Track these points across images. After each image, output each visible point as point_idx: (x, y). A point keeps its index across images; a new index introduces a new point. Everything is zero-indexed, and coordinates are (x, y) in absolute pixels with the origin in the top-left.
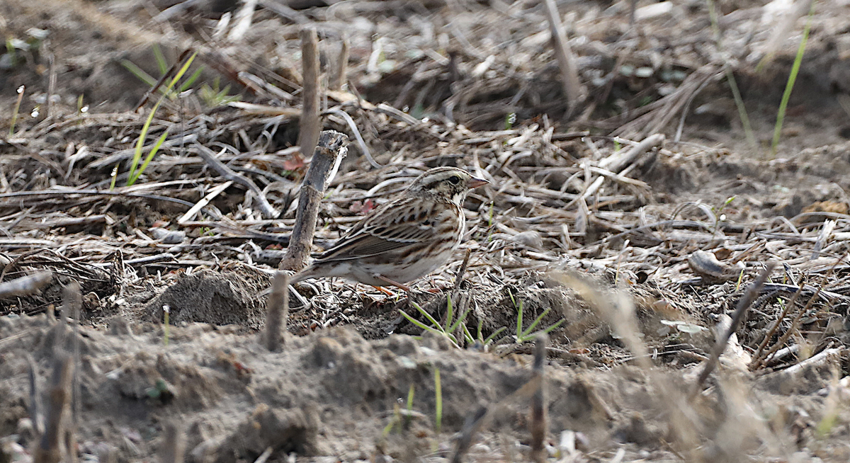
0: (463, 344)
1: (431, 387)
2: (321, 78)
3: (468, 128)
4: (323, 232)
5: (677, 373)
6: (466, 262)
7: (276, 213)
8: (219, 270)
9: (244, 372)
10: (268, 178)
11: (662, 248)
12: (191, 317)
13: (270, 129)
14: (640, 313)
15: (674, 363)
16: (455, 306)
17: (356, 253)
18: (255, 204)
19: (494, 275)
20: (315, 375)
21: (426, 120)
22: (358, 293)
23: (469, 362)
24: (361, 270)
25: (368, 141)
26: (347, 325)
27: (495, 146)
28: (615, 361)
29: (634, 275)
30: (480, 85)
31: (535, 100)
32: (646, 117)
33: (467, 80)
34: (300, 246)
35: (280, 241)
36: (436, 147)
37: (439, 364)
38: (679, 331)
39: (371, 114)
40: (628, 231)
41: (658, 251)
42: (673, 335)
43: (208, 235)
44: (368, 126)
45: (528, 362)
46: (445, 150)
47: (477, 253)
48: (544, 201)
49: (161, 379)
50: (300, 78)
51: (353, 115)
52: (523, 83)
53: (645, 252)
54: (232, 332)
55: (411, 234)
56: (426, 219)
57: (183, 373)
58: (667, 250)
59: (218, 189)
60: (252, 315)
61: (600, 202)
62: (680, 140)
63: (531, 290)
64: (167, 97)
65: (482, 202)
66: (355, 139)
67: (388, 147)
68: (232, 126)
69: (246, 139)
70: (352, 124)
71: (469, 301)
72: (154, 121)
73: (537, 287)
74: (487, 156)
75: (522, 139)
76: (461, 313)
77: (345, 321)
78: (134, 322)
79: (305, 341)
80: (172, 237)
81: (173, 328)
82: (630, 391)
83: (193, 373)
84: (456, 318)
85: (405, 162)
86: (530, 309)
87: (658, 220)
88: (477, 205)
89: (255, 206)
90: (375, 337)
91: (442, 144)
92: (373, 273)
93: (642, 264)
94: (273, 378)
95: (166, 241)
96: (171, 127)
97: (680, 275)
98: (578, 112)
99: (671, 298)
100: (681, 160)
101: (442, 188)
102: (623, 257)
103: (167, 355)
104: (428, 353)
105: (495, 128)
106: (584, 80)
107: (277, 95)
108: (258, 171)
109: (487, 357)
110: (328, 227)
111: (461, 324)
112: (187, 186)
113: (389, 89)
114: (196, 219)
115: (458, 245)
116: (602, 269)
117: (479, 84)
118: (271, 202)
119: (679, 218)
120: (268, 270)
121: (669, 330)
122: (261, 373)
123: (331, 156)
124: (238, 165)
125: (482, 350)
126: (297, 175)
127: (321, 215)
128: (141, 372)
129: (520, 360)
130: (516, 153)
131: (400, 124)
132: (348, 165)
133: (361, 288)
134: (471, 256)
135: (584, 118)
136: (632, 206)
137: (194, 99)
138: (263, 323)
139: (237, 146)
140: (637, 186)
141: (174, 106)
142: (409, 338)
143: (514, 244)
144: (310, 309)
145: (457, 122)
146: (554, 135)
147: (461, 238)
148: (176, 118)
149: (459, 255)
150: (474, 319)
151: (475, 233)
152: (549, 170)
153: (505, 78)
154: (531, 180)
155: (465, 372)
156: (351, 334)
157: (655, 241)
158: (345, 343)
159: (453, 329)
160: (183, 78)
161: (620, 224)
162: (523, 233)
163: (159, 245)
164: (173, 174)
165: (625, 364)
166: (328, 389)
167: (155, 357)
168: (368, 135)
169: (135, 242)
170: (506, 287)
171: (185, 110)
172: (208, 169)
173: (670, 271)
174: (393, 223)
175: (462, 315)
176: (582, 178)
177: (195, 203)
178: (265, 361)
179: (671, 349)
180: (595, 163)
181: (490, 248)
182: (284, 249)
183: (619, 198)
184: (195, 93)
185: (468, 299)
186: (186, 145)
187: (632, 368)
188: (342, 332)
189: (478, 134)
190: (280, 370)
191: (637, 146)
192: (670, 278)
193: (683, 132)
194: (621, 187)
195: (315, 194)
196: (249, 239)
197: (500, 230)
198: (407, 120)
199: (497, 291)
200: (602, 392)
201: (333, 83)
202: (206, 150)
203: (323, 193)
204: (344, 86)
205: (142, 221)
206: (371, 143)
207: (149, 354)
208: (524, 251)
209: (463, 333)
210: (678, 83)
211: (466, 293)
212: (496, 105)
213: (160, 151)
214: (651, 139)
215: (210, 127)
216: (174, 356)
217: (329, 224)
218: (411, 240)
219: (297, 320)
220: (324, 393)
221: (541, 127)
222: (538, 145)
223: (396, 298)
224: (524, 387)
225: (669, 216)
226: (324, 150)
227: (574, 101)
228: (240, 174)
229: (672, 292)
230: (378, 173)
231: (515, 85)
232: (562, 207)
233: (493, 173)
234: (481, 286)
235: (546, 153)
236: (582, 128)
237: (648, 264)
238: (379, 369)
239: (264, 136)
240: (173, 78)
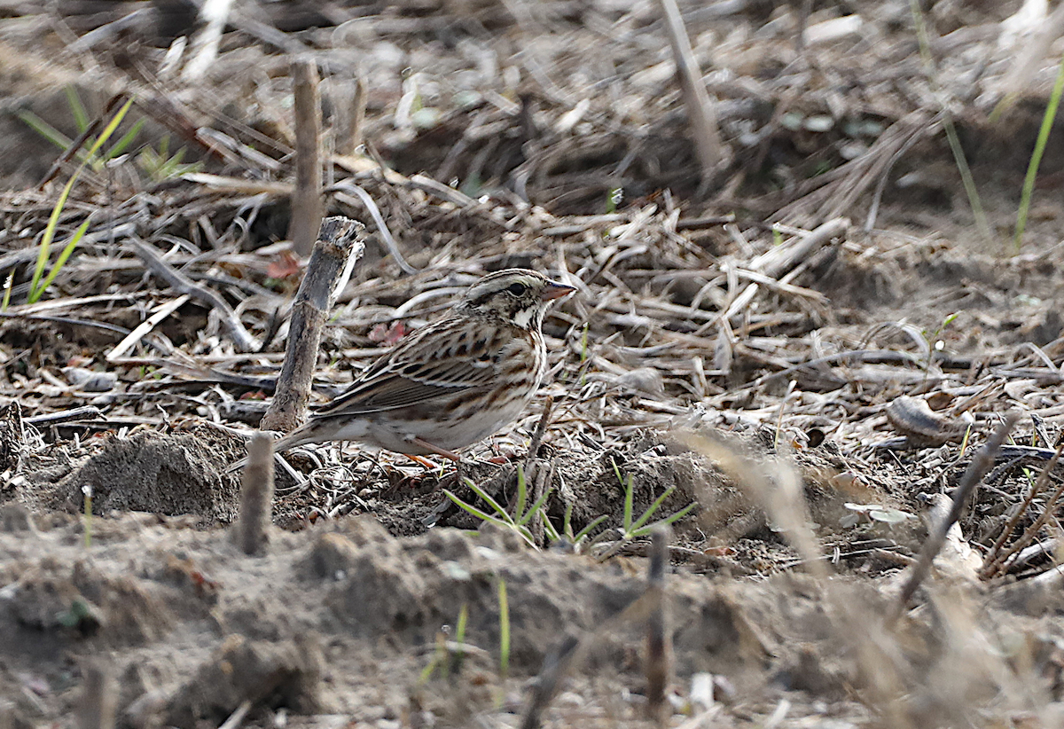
0: (542, 542)
1: (492, 608)
2: (324, 135)
3: (549, 212)
4: (328, 372)
5: (869, 584)
6: (546, 416)
7: (256, 344)
8: (169, 431)
9: (206, 588)
10: (243, 291)
11: (847, 392)
12: (126, 503)
13: (246, 215)
14: (811, 492)
15: (865, 568)
16: (530, 484)
17: (375, 403)
18: (224, 330)
19: (589, 435)
20: (315, 591)
21: (484, 200)
22: (382, 464)
23: (553, 571)
24: (385, 429)
25: (396, 232)
26: (365, 515)
27: (590, 238)
28: (775, 566)
29: (803, 434)
30: (568, 145)
31: (652, 168)
32: (822, 193)
33: (547, 139)
34: (292, 393)
35: (263, 386)
36: (501, 240)
37: (505, 573)
38: (872, 519)
39: (402, 192)
40: (793, 367)
41: (840, 397)
42: (863, 526)
43: (152, 378)
44: (397, 210)
45: (640, 569)
46: (514, 245)
47: (564, 403)
48: (667, 323)
49: (80, 598)
50: (291, 136)
51: (374, 192)
52: (632, 142)
53: (821, 399)
54: (188, 525)
55: (460, 374)
56: (484, 352)
57: (114, 588)
58: (853, 396)
59: (167, 308)
60: (219, 500)
61: (752, 323)
62: (875, 227)
63: (646, 458)
64: (89, 167)
65: (570, 325)
66: (377, 229)
67: (427, 242)
68: (188, 211)
69: (210, 230)
70: (372, 207)
71: (551, 476)
72: (69, 204)
73: (654, 454)
74: (578, 254)
75: (631, 228)
76: (539, 494)
77: (362, 508)
78: (38, 511)
79: (299, 539)
80: (97, 382)
81: (98, 520)
82: (797, 612)
83: (128, 589)
84: (532, 502)
85: (454, 264)
86: (644, 487)
87: (840, 350)
88: (563, 330)
89: (223, 333)
90: (408, 533)
91: (509, 237)
92: (404, 434)
93: (816, 417)
94: (251, 596)
95: (88, 389)
96: (95, 213)
97: (874, 435)
98: (718, 186)
99: (860, 469)
100: (874, 258)
101: (497, 302)
102: (786, 407)
103: (88, 560)
104: (488, 557)
105: (590, 211)
106: (727, 136)
107: (257, 164)
108: (228, 280)
109: (579, 561)
110: (336, 364)
111: (540, 511)
112: (119, 303)
113: (429, 152)
114: (133, 355)
115: (535, 391)
116: (755, 426)
117: (566, 143)
118: (248, 326)
119: (872, 346)
120: (244, 430)
121: (857, 518)
122: (233, 589)
123: (339, 256)
124: (197, 271)
125: (571, 551)
126: (288, 286)
127: (325, 346)
128: (49, 587)
129: (629, 566)
130: (622, 249)
131: (446, 207)
132: (366, 269)
133: (385, 457)
134: (553, 407)
135: (726, 195)
136: (799, 329)
137: (130, 169)
138: (235, 511)
139: (196, 241)
140: (807, 298)
141: (100, 180)
142: (459, 533)
143: (620, 388)
144: (307, 490)
145: (533, 202)
146: (681, 222)
147: (539, 380)
148: (102, 199)
149: (537, 405)
150: (559, 503)
151: (560, 372)
152: (673, 275)
153: (606, 134)
154: (646, 291)
155: (545, 585)
156: (370, 527)
157: (835, 382)
158: (361, 543)
159: (527, 517)
160: (113, 139)
161: (783, 356)
162: (633, 372)
163: (76, 394)
164: (98, 284)
165: (790, 571)
166: (335, 612)
167: (71, 565)
168: (397, 223)
169: (41, 389)
170: (607, 454)
171: (116, 186)
172: (151, 277)
173: (859, 428)
174: (433, 358)
175: (541, 497)
176: (725, 287)
177: (132, 329)
178: (239, 569)
179: (861, 547)
180: (743, 263)
181: (583, 395)
182: (268, 399)
183: (781, 316)
184: (132, 160)
185: (549, 472)
186: (118, 240)
187: (800, 577)
188: (355, 525)
189: (564, 220)
190: (261, 584)
191: (808, 236)
192: (860, 438)
193: (878, 214)
194: (784, 300)
195: (314, 314)
196: (214, 384)
197: (599, 367)
198: (456, 200)
199: (594, 460)
200: (754, 614)
201: (342, 143)
202: (147, 247)
203: (327, 312)
204: (359, 148)
205: (51, 357)
206: (401, 235)
207: (61, 560)
208: (635, 400)
209: (542, 525)
210: (870, 140)
211: (547, 464)
212: (591, 176)
213: (78, 250)
214: (830, 225)
215: (154, 212)
216: (100, 564)
217: (338, 359)
218: (460, 384)
219: (289, 507)
220: (330, 618)
221: (661, 208)
222: (657, 237)
223: (439, 472)
224: (633, 605)
225: (856, 343)
226: (328, 247)
227: (712, 169)
228: (200, 285)
229: (862, 461)
230: (411, 282)
231: (621, 144)
232: (693, 331)
233: (588, 280)
234: (568, 453)
235: (669, 249)
236: (723, 210)
237: (825, 417)
238: (413, 582)
239: (237, 226)
240: (98, 137)
